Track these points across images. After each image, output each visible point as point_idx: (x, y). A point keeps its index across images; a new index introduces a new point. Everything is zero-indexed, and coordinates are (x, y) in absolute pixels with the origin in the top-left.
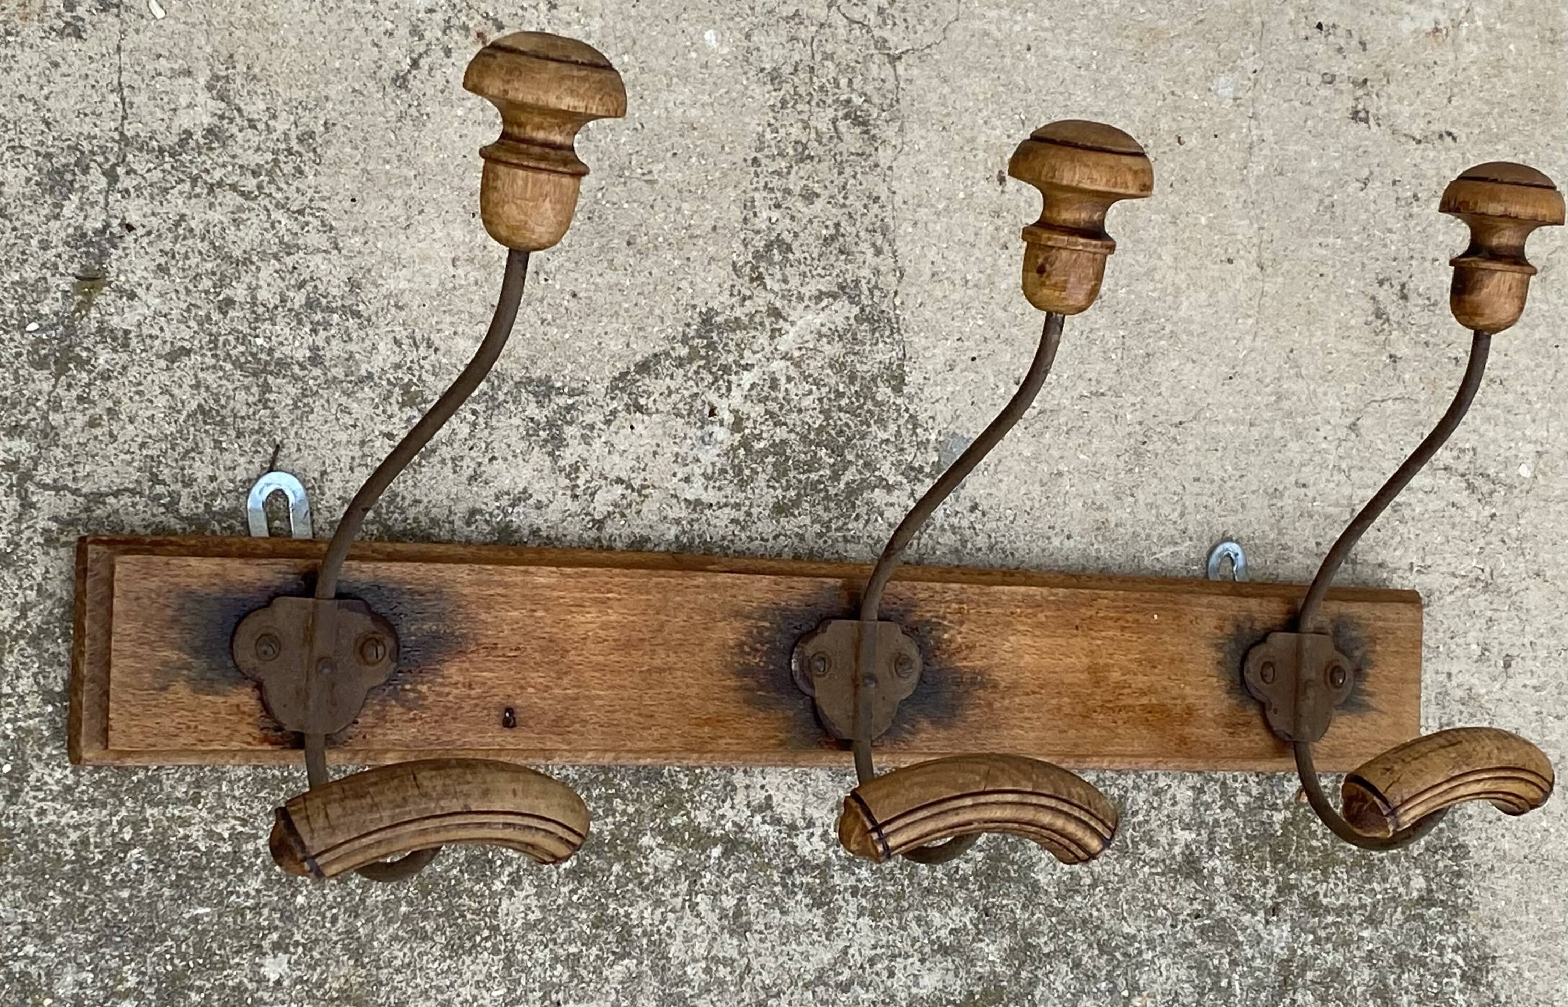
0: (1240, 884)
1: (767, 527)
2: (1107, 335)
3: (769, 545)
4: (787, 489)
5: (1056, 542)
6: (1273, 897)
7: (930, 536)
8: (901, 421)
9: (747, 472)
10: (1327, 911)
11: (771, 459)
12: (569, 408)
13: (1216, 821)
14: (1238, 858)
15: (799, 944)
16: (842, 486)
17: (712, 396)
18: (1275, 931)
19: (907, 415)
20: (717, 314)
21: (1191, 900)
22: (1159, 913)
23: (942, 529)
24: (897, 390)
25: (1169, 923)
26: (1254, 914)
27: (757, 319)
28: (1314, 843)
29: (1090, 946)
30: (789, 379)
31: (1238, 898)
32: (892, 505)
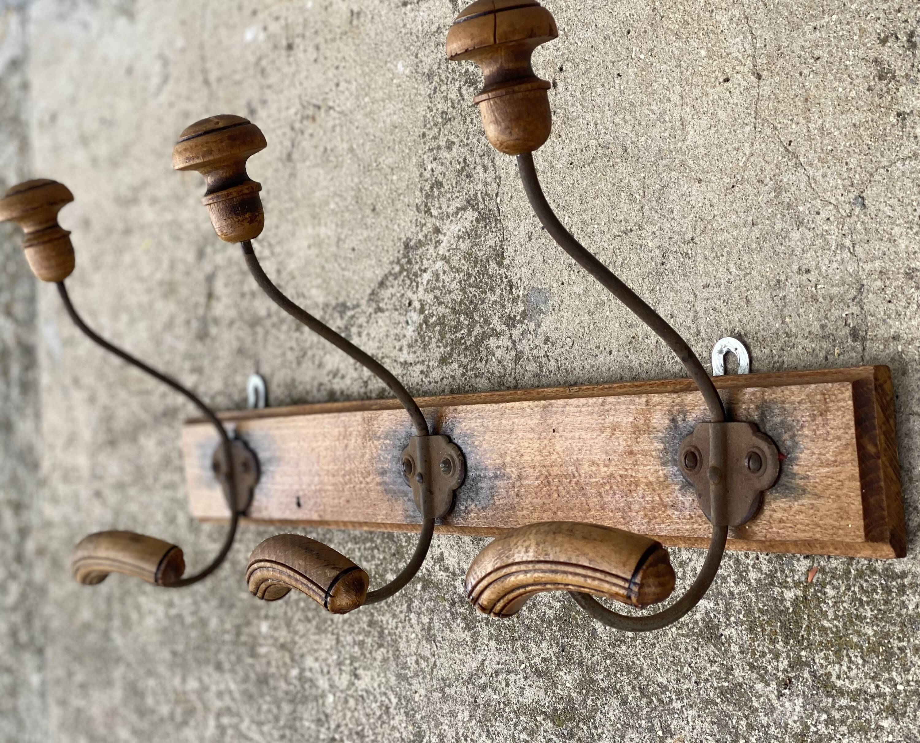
0: (754, 654)
1: (436, 374)
2: (632, 179)
3: (438, 385)
4: (445, 347)
5: (601, 358)
6: (785, 671)
7: (521, 366)
8: (503, 286)
9: (427, 339)
10: (841, 693)
11: (438, 328)
12: (353, 317)
13: (732, 593)
14: (751, 630)
15: (459, 653)
16: (473, 339)
17: (410, 294)
18: (787, 704)
19: (506, 280)
20: (411, 240)
21: (712, 662)
22: (685, 670)
23: (528, 359)
24: (500, 264)
25: (693, 679)
26: (767, 684)
27: (429, 237)
28: (826, 624)
29: (634, 688)
30: (444, 272)
31: (752, 667)
32: (500, 347)
